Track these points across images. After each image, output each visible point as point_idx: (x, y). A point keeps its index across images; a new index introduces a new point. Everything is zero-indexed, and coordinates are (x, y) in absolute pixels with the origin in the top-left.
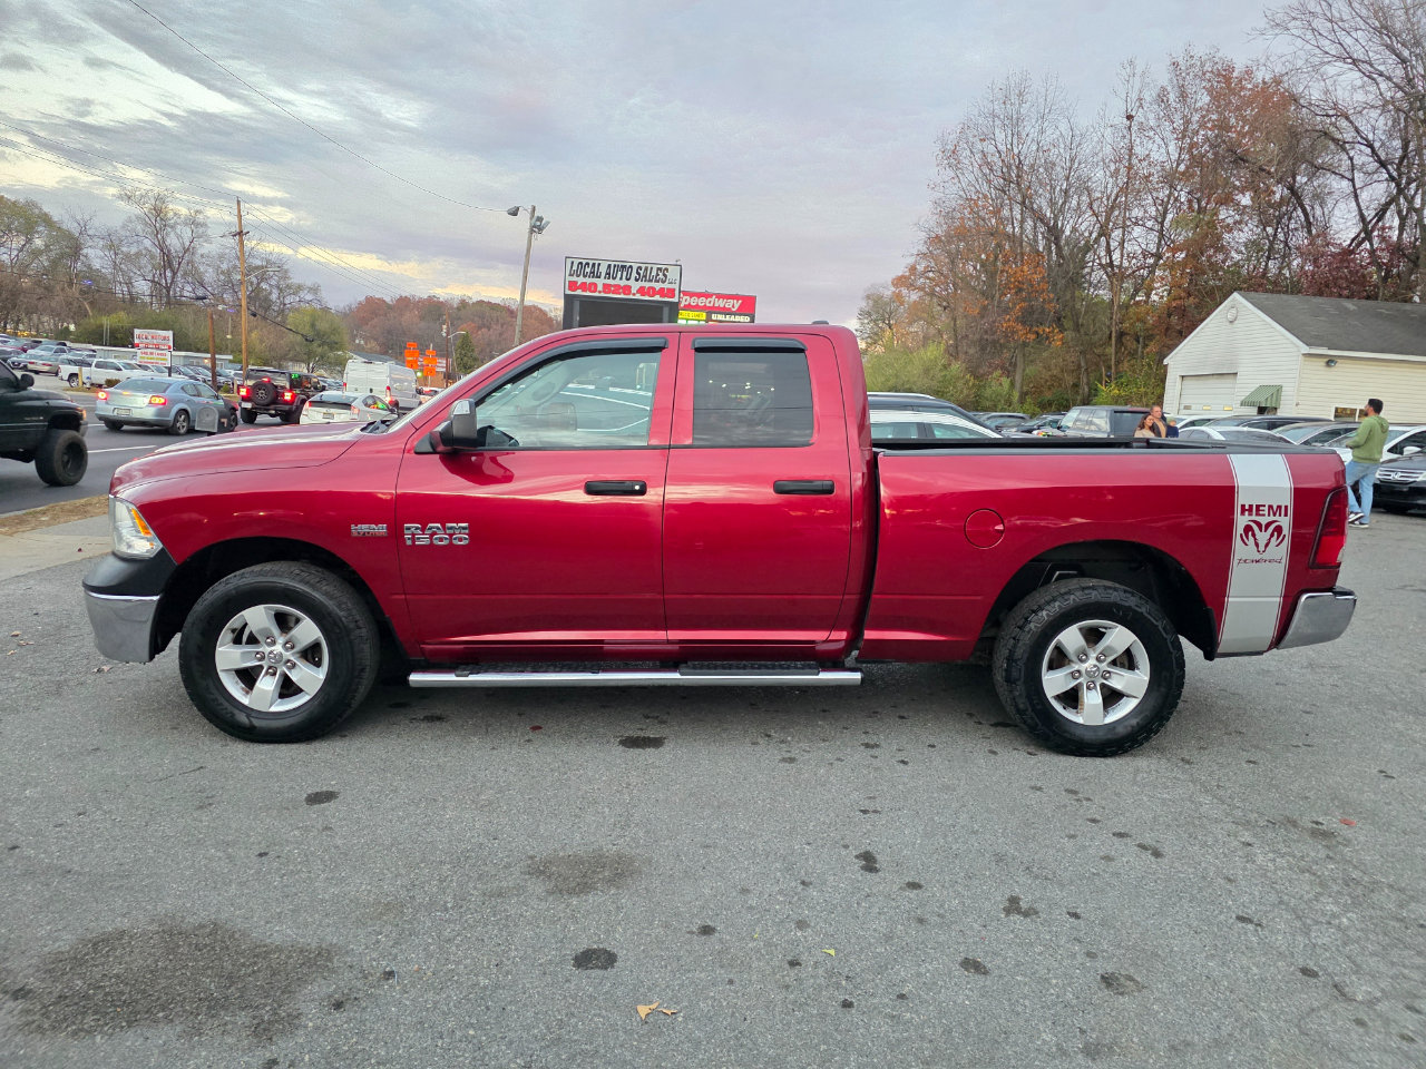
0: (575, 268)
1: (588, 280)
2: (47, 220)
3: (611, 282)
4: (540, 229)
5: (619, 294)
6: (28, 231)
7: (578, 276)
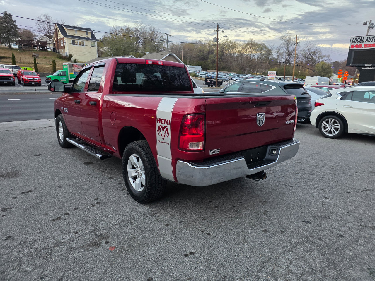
0: (354, 40)
1: (358, 44)
2: (266, 47)
3: (368, 43)
4: (373, 28)
5: (371, 47)
6: (261, 50)
7: (355, 43)
